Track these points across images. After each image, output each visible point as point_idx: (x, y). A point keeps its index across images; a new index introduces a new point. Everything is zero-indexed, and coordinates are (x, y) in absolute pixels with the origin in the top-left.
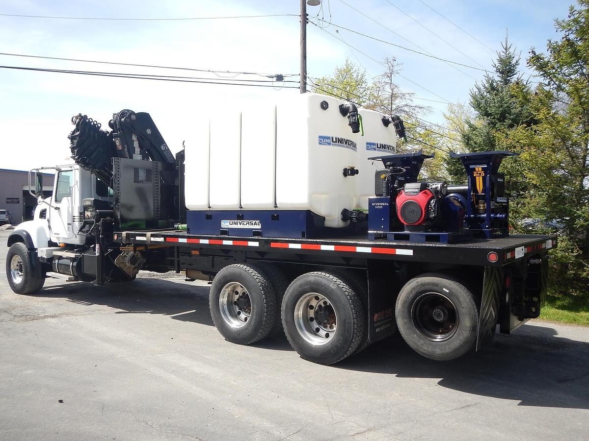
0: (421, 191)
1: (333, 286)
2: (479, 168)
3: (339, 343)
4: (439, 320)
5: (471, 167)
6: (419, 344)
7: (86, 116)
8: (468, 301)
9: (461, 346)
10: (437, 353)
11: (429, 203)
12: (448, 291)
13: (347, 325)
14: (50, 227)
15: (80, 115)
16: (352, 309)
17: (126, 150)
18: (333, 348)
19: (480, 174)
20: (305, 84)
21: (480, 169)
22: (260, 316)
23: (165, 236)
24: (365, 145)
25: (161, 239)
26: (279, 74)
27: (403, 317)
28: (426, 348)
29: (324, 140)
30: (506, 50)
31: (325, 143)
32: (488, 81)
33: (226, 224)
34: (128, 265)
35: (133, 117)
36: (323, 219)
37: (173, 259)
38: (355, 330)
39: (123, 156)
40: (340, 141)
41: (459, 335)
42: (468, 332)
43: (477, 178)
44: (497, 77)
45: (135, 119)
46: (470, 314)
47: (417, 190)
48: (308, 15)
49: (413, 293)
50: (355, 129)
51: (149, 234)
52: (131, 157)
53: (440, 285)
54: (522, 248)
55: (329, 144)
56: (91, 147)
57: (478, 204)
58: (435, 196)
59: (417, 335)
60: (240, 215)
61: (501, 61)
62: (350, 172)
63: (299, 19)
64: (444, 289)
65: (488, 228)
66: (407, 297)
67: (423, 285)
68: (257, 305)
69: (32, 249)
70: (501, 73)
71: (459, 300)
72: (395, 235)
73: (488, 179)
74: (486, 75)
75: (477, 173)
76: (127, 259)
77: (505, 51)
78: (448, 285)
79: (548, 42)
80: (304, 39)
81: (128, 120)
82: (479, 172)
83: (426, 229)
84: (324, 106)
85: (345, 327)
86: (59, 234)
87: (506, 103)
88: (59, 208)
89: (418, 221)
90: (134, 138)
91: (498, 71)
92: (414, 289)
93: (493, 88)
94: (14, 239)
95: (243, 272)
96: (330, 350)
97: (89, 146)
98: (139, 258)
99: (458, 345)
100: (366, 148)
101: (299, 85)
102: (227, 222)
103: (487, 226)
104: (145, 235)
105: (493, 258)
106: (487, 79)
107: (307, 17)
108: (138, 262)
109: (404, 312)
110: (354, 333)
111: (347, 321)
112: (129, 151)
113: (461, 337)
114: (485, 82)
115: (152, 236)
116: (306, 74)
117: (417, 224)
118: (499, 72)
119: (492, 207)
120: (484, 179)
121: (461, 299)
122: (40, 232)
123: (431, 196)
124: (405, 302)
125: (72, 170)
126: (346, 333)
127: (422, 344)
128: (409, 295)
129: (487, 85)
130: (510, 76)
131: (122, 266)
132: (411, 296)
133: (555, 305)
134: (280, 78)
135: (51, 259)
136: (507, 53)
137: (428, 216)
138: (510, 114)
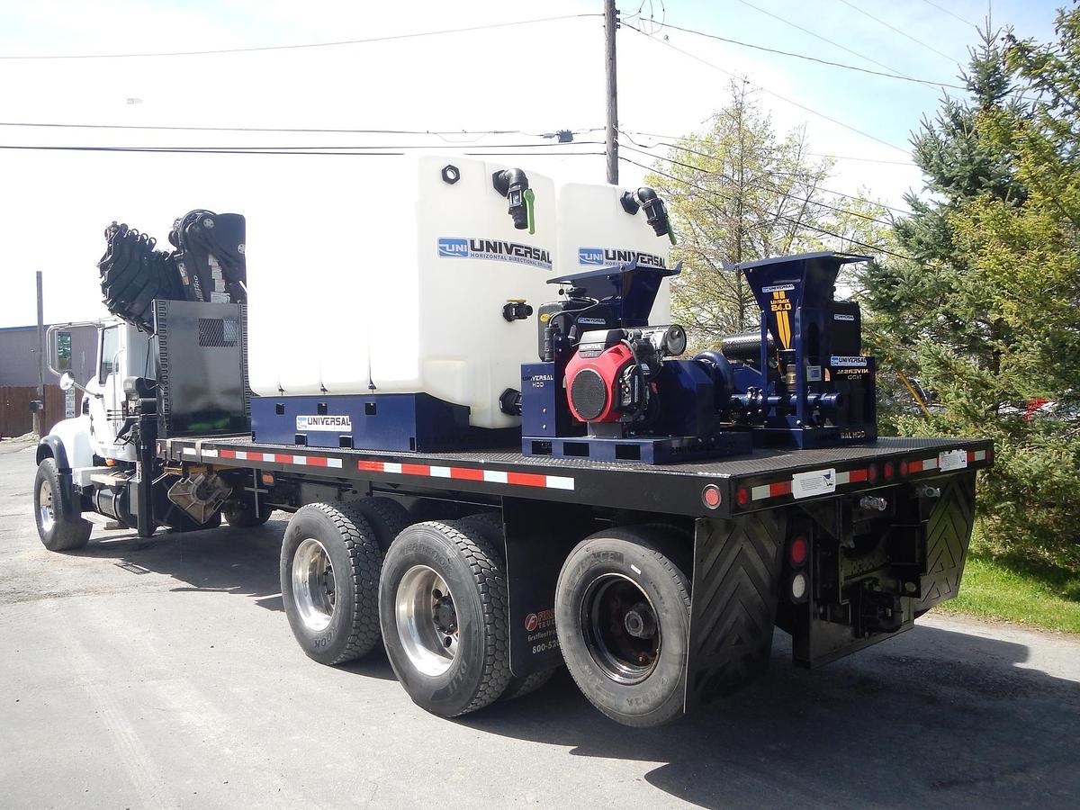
0: (607, 347)
1: (451, 553)
2: (779, 292)
3: (462, 674)
4: (636, 635)
5: (765, 290)
6: (593, 686)
7: (125, 227)
8: (676, 594)
9: (665, 699)
10: (624, 709)
11: (620, 373)
12: (639, 572)
13: (473, 638)
14: (92, 430)
15: (114, 224)
16: (482, 603)
17: (196, 285)
18: (452, 682)
19: (783, 305)
20: (616, 145)
21: (783, 295)
22: (347, 608)
23: (218, 447)
24: (576, 255)
25: (213, 453)
26: (565, 130)
27: (566, 626)
28: (605, 698)
29: (449, 247)
30: (988, 42)
31: (455, 252)
32: (948, 110)
33: (304, 424)
34: (194, 499)
35: (209, 223)
36: (466, 410)
37: (252, 489)
38: (489, 648)
39: (193, 298)
40: (492, 248)
41: (661, 672)
42: (677, 667)
43: (778, 314)
44: (968, 101)
45: (212, 227)
46: (680, 626)
47: (599, 346)
48: (618, 12)
49: (581, 573)
50: (520, 221)
51: (199, 442)
52: (207, 299)
53: (625, 557)
54: (826, 472)
55: (465, 254)
56: (134, 282)
57: (785, 372)
58: (635, 358)
59: (591, 666)
60: (322, 404)
61: (977, 65)
62: (516, 311)
63: (603, 21)
64: (633, 567)
65: (800, 425)
66: (571, 582)
67: (597, 555)
68: (341, 587)
69: (65, 470)
70: (979, 91)
71: (658, 593)
72: (566, 445)
73: (798, 315)
74: (944, 99)
75: (778, 305)
76: (193, 488)
77: (985, 44)
78: (638, 557)
79: (1058, 15)
80: (611, 59)
81: (197, 230)
82: (780, 302)
83: (624, 431)
84: (450, 175)
85: (470, 641)
86: (103, 443)
87: (979, 154)
88: (102, 396)
89: (602, 412)
90: (212, 261)
91: (971, 86)
92: (581, 563)
93: (959, 125)
94: (44, 452)
95: (323, 518)
96: (447, 687)
97: (131, 281)
98: (218, 487)
99: (659, 696)
100: (578, 261)
101: (604, 148)
102: (305, 419)
103: (798, 422)
104: (192, 445)
105: (712, 499)
106: (945, 106)
107: (618, 16)
108: (215, 495)
109: (566, 614)
110: (486, 655)
111: (474, 628)
112: (201, 287)
113: (665, 678)
114: (943, 113)
115: (204, 446)
116: (617, 126)
117: (599, 420)
118: (975, 89)
119: (810, 379)
120: (791, 314)
121: (663, 591)
122: (78, 440)
123: (627, 357)
124: (568, 593)
125: (116, 326)
126: (472, 653)
127: (598, 689)
128: (574, 578)
129: (947, 120)
130: (999, 97)
131: (181, 502)
132: (577, 579)
133: (1063, 590)
134: (566, 137)
135: (90, 489)
136: (992, 48)
137: (620, 402)
138: (988, 177)
